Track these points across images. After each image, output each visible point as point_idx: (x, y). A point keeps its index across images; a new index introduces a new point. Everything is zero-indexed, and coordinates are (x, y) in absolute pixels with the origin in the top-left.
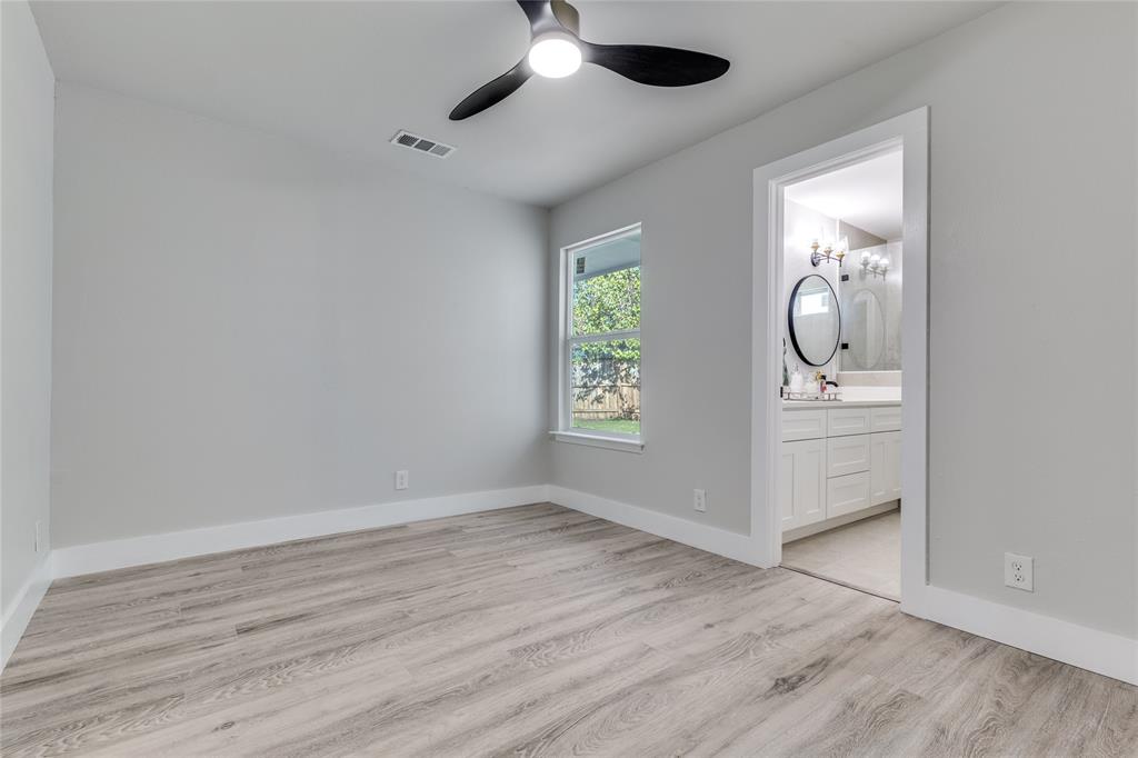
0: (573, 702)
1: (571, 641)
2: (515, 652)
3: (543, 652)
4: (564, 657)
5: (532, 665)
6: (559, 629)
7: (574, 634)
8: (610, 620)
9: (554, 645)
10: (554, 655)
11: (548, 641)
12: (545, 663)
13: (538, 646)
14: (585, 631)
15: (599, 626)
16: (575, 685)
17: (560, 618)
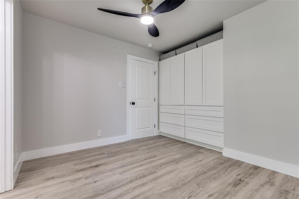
0: (142, 163)
1: (141, 176)
2: (156, 172)
3: (149, 172)
4: (143, 171)
5: (151, 169)
6: (145, 180)
7: (140, 178)
8: (127, 184)
9: (146, 174)
10: (146, 171)
11: (147, 175)
12: (148, 170)
13: (150, 174)
14: (136, 179)
15: (131, 181)
16: (141, 165)
17: (144, 184)
